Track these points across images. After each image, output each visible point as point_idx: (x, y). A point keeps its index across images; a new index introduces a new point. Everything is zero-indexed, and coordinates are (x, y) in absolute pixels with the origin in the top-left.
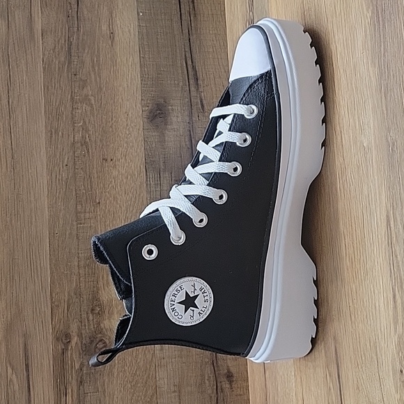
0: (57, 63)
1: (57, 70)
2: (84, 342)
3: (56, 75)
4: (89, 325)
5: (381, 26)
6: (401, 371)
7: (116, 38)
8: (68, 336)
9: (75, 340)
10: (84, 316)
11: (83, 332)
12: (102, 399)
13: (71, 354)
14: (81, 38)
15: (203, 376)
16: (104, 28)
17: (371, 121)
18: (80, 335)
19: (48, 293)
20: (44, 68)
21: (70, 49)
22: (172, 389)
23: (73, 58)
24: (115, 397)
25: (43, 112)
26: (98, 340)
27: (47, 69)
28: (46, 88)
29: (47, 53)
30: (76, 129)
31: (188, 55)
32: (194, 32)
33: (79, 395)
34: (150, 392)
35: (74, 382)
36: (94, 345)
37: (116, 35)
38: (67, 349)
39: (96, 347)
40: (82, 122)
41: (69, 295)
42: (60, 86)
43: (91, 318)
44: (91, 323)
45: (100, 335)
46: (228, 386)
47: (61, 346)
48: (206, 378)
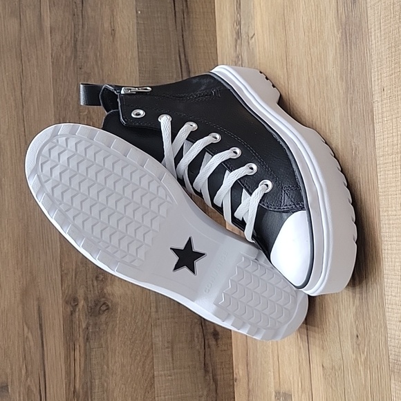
0: (64, 57)
1: (64, 64)
2: (90, 305)
3: (64, 69)
4: (94, 290)
5: (349, 48)
6: (357, 336)
7: (117, 35)
8: (75, 300)
9: (82, 303)
10: (89, 282)
11: (89, 296)
12: (106, 354)
13: (79, 315)
14: (85, 34)
15: (192, 334)
16: (106, 25)
17: (339, 127)
18: (86, 299)
19: (58, 263)
20: (53, 63)
21: (75, 45)
22: (166, 345)
23: (78, 53)
24: (117, 351)
25: (52, 102)
26: (102, 303)
27: (56, 62)
28: (55, 80)
29: (55, 48)
30: (82, 118)
31: (182, 50)
32: (187, 28)
33: (85, 350)
34: (147, 348)
35: (81, 339)
36: (98, 307)
37: (117, 32)
38: (75, 311)
39: (100, 309)
40: (87, 111)
41: (76, 264)
42: (67, 78)
43: (95, 283)
44: (96, 289)
45: (103, 299)
46: (214, 343)
47: (69, 309)
48: (196, 336)
